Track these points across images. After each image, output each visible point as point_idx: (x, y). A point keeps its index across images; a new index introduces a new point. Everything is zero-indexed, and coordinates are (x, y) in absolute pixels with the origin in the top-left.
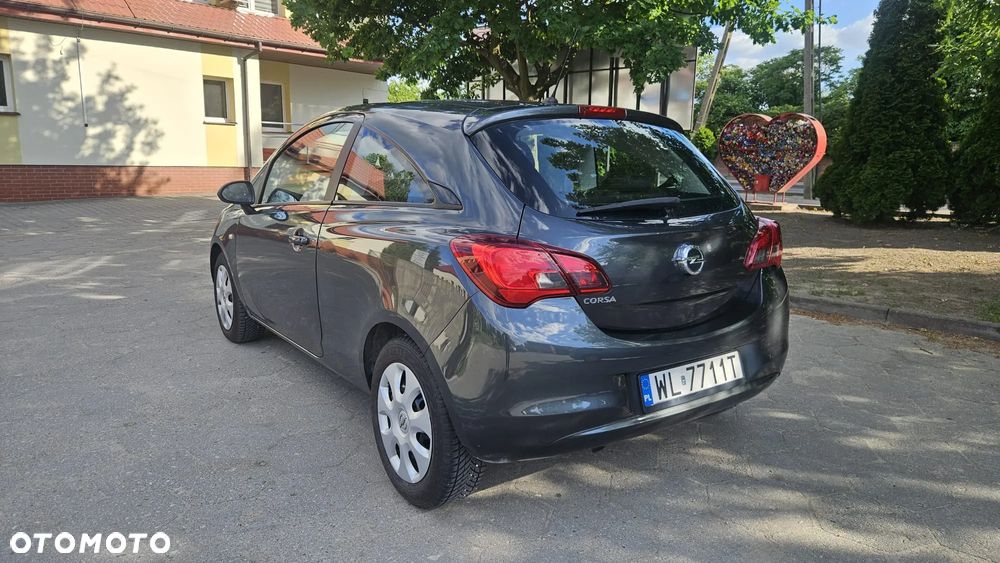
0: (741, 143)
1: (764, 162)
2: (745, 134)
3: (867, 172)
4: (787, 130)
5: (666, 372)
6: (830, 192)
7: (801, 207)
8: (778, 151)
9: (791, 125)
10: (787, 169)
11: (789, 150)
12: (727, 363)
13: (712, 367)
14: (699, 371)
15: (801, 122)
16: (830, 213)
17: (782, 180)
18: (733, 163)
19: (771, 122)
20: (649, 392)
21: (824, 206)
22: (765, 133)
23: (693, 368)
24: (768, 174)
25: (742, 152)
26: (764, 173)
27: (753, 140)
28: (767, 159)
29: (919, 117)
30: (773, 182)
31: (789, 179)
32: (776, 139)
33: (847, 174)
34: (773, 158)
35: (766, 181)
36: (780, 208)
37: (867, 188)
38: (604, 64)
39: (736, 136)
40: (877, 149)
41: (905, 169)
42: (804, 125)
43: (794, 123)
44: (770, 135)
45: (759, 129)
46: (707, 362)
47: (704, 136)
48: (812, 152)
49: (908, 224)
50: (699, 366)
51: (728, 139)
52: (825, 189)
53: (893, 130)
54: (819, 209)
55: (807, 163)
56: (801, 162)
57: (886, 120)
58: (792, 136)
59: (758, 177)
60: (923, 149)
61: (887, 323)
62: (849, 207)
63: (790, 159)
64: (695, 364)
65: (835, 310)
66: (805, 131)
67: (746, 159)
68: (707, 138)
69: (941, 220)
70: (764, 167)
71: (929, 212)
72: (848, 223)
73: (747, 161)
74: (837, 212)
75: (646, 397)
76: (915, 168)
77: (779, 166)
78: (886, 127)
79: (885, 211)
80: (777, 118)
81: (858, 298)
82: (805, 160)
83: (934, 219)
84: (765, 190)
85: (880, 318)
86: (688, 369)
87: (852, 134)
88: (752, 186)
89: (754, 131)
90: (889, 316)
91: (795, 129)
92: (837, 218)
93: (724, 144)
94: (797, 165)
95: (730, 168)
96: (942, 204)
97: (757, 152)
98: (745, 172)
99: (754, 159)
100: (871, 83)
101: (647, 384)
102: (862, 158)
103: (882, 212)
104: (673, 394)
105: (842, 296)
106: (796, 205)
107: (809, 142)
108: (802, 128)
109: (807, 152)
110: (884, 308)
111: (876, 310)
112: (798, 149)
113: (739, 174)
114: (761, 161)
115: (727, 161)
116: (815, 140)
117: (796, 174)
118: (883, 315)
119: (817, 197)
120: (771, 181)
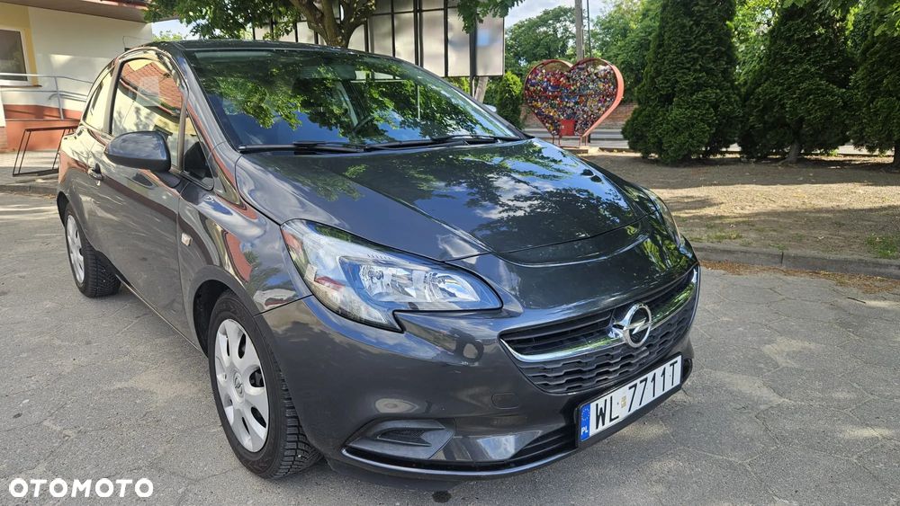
0: (546, 89)
1: (569, 107)
2: (549, 80)
3: (675, 113)
4: (589, 75)
6: (639, 133)
7: (602, 149)
8: (581, 96)
9: (592, 70)
10: (590, 113)
11: (591, 95)
15: (601, 67)
16: (638, 155)
17: (586, 124)
18: (539, 109)
19: (573, 68)
21: (633, 148)
22: (568, 78)
24: (572, 118)
25: (547, 98)
26: (569, 117)
27: (556, 86)
28: (572, 104)
29: (715, 60)
30: (578, 126)
31: (593, 123)
32: (578, 84)
33: (654, 115)
34: (576, 103)
35: (571, 125)
36: (586, 151)
37: (675, 128)
38: (408, 6)
39: (541, 82)
40: (682, 90)
41: (708, 109)
42: (605, 70)
43: (595, 68)
44: (573, 81)
45: (562, 75)
47: (512, 82)
48: (613, 96)
49: (704, 162)
51: (533, 85)
52: (634, 135)
53: (695, 71)
54: (626, 150)
55: (608, 107)
56: (603, 106)
57: (688, 63)
58: (593, 81)
59: (564, 122)
60: (720, 90)
61: (783, 268)
62: (659, 147)
63: (592, 104)
65: (725, 257)
66: (606, 76)
67: (551, 105)
68: (515, 83)
69: (734, 156)
70: (569, 111)
71: (724, 150)
72: (655, 162)
73: (552, 106)
74: (646, 153)
76: (715, 107)
77: (583, 110)
78: (689, 69)
79: (692, 149)
80: (578, 64)
81: (738, 240)
82: (607, 104)
83: (728, 156)
84: (571, 135)
85: (776, 263)
87: (656, 77)
88: (558, 131)
89: (558, 76)
90: (782, 261)
91: (596, 74)
92: (645, 159)
93: (528, 89)
94: (599, 110)
95: (537, 114)
96: (733, 142)
97: (561, 98)
98: (551, 118)
99: (559, 104)
100: (672, 27)
102: (668, 99)
103: (690, 150)
105: (724, 241)
106: (598, 148)
107: (609, 87)
108: (603, 73)
109: (608, 96)
110: (777, 251)
111: (769, 255)
112: (600, 94)
113: (545, 119)
114: (566, 106)
115: (533, 106)
116: (616, 86)
117: (599, 117)
118: (777, 260)
119: (625, 138)
120: (576, 125)
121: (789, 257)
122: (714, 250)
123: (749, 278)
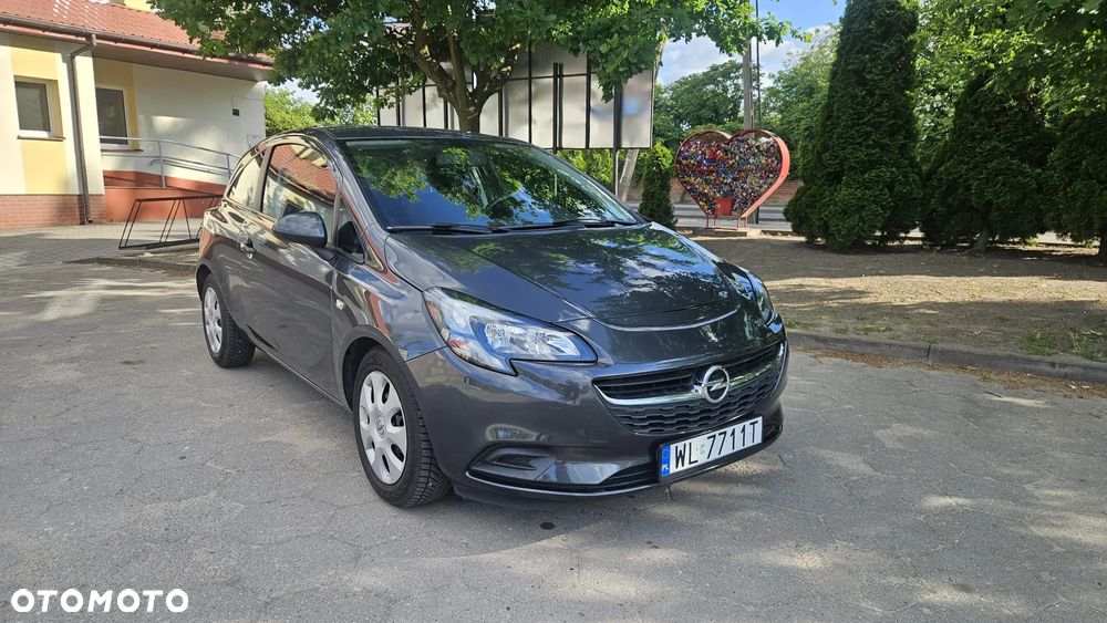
0: (700, 163)
1: (726, 184)
2: (703, 153)
3: (843, 193)
4: (750, 148)
6: (803, 214)
7: (765, 232)
8: (740, 172)
9: (754, 142)
10: (750, 191)
11: (751, 170)
15: (764, 140)
16: (803, 239)
17: (745, 203)
18: (692, 184)
19: (731, 140)
21: (796, 231)
22: (726, 151)
24: (730, 196)
25: (702, 173)
26: (726, 195)
27: (713, 160)
28: (729, 180)
29: (892, 134)
30: (736, 205)
31: (753, 202)
32: (737, 158)
33: (821, 195)
34: (735, 179)
35: (729, 204)
36: (745, 234)
37: (844, 211)
39: (694, 155)
40: (851, 168)
41: (882, 190)
42: (768, 143)
43: (756, 141)
44: (732, 153)
45: (719, 147)
47: (661, 154)
48: (777, 172)
49: (880, 248)
51: (685, 158)
52: (798, 215)
53: (868, 146)
54: (791, 234)
55: (771, 184)
56: (765, 183)
57: (860, 137)
58: (754, 155)
59: (720, 200)
60: (897, 168)
61: (930, 363)
62: (825, 232)
63: (753, 181)
65: (869, 349)
66: (768, 150)
67: (706, 181)
68: (664, 156)
69: (917, 243)
70: (726, 189)
71: (903, 235)
72: (820, 248)
73: (707, 183)
74: (812, 237)
76: (890, 187)
77: (742, 187)
78: (860, 144)
79: (863, 235)
80: (738, 135)
81: (887, 333)
82: (769, 180)
83: (907, 242)
84: (728, 214)
85: (921, 357)
87: (824, 153)
88: (714, 211)
89: (714, 149)
90: (929, 354)
91: (758, 147)
92: (810, 245)
93: (680, 163)
94: (761, 187)
95: (689, 191)
96: (914, 227)
97: (718, 173)
98: (705, 195)
99: (715, 180)
100: (843, 97)
102: (835, 178)
103: (860, 236)
105: (871, 334)
106: (759, 231)
107: (773, 161)
108: (765, 147)
109: (771, 172)
110: (925, 345)
111: (914, 348)
112: (762, 169)
113: (699, 197)
114: (722, 182)
115: (685, 182)
116: (780, 160)
117: (760, 196)
118: (923, 353)
119: (788, 220)
120: (733, 204)
121: (935, 351)
122: (858, 343)
123: (889, 371)
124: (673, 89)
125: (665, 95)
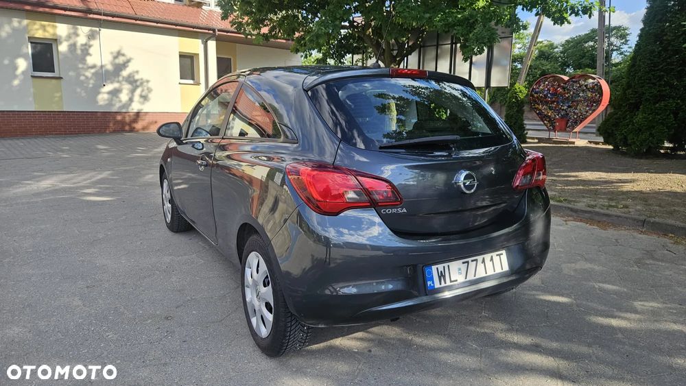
0: (546, 96)
1: (563, 110)
2: (549, 90)
3: (639, 117)
4: (580, 86)
5: (446, 265)
6: (610, 131)
7: (590, 142)
8: (573, 102)
9: (583, 83)
10: (579, 114)
11: (581, 101)
12: (496, 259)
13: (483, 261)
14: (472, 265)
15: (591, 81)
16: (611, 147)
17: (576, 123)
18: (540, 110)
19: (568, 81)
20: (432, 279)
21: (606, 142)
22: (564, 88)
23: (468, 262)
24: (565, 117)
25: (547, 102)
26: (562, 117)
27: (555, 94)
28: (565, 107)
30: (570, 124)
31: (581, 122)
32: (571, 93)
33: (624, 118)
34: (569, 107)
35: (564, 123)
36: (573, 143)
37: (639, 129)
38: (446, 40)
39: (543, 90)
40: (647, 100)
41: (668, 115)
42: (593, 83)
43: (585, 81)
44: (568, 90)
45: (559, 86)
46: (480, 258)
47: (518, 90)
48: (599, 102)
49: (671, 156)
50: (472, 261)
51: (536, 93)
52: (607, 130)
53: (660, 85)
54: (603, 144)
55: (594, 110)
56: (590, 110)
57: (654, 79)
58: (583, 91)
59: (558, 120)
61: (644, 230)
62: (625, 142)
63: (582, 108)
64: (470, 259)
65: (604, 219)
66: (593, 87)
67: (550, 107)
68: (520, 92)
70: (563, 113)
72: (624, 154)
73: (550, 108)
74: (616, 146)
75: (429, 283)
76: (675, 114)
77: (574, 112)
78: (654, 84)
80: (573, 78)
81: (623, 210)
82: (593, 108)
84: (563, 130)
85: (638, 226)
86: (464, 263)
87: (628, 89)
88: (554, 127)
89: (556, 87)
90: (644, 225)
91: (586, 86)
92: (616, 151)
93: (532, 96)
94: (587, 112)
95: (538, 114)
97: (558, 102)
98: (549, 117)
99: (555, 107)
100: (644, 51)
101: (431, 273)
102: (635, 107)
104: (451, 281)
106: (587, 141)
107: (596, 95)
108: (591, 85)
109: (594, 102)
110: (642, 218)
111: (635, 220)
112: (588, 100)
113: (543, 117)
114: (561, 109)
115: (536, 108)
116: (601, 94)
117: (586, 118)
118: (640, 223)
119: (601, 134)
120: (567, 123)
121: (649, 222)
123: (611, 233)
124: (563, 45)
125: (556, 50)
